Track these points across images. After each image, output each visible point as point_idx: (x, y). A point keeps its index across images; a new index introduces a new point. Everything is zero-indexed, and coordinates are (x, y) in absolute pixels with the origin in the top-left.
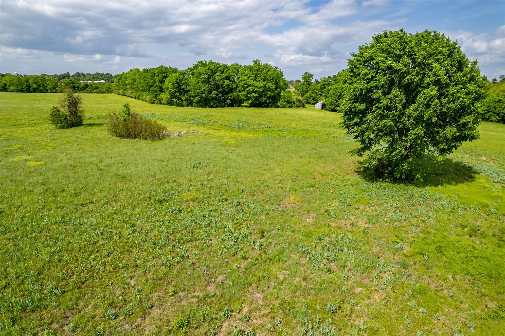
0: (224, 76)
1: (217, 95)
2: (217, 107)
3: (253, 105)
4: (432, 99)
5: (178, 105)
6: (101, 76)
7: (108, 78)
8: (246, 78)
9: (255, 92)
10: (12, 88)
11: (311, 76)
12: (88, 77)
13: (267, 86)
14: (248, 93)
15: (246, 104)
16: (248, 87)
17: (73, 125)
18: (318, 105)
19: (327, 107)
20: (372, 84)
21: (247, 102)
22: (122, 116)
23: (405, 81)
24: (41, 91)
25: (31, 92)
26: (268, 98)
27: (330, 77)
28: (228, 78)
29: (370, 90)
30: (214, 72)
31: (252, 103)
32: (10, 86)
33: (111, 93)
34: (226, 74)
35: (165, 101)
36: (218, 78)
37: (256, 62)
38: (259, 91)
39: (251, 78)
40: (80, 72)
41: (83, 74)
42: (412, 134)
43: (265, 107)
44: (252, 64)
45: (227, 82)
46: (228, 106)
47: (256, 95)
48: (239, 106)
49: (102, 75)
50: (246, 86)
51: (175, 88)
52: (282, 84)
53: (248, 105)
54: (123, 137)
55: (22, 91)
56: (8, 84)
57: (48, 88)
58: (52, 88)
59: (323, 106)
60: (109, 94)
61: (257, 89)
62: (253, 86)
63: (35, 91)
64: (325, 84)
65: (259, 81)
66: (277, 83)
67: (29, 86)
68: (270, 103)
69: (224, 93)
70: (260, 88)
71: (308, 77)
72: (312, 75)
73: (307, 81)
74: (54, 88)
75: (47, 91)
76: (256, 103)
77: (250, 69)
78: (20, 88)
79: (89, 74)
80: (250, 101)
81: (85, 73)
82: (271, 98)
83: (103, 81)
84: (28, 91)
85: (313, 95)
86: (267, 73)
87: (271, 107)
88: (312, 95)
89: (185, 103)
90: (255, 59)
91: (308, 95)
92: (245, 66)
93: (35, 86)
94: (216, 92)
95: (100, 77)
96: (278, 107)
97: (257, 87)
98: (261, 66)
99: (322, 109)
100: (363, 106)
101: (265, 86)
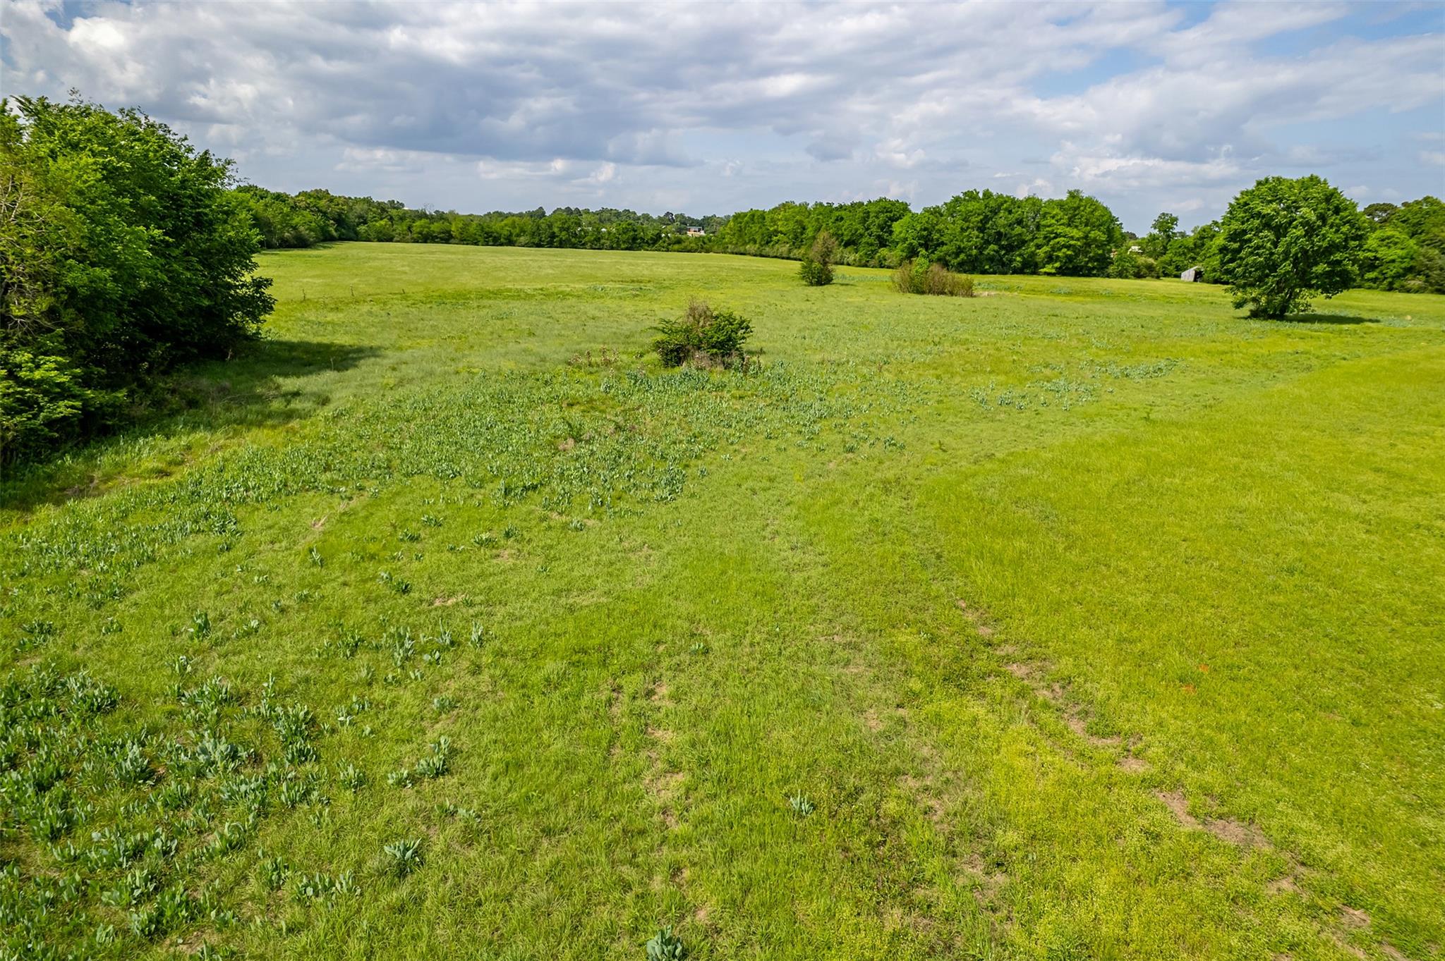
0: (1012, 218)
1: (997, 252)
2: (994, 273)
3: (1061, 272)
4: (1298, 238)
8: (1053, 221)
9: (1068, 247)
10: (523, 239)
11: (1174, 220)
13: (1092, 235)
14: (1053, 249)
15: (1048, 269)
16: (1055, 238)
18: (1189, 274)
19: (1206, 276)
20: (1245, 226)
21: (1050, 266)
23: (1273, 224)
24: (574, 246)
26: (1091, 259)
27: (1215, 223)
28: (1019, 222)
29: (1244, 232)
30: (995, 212)
31: (1060, 268)
32: (518, 235)
34: (1016, 216)
35: (890, 262)
36: (1002, 220)
37: (1073, 195)
38: (1074, 246)
39: (1062, 221)
42: (1281, 270)
43: (1084, 275)
44: (1064, 197)
45: (1018, 229)
46: (1013, 273)
47: (1069, 253)
48: (1034, 273)
50: (1052, 236)
52: (1117, 235)
53: (1053, 271)
55: (539, 245)
57: (586, 239)
58: (595, 239)
59: (1198, 276)
61: (1072, 242)
62: (1064, 237)
63: (562, 245)
64: (1205, 236)
65: (1076, 227)
66: (1110, 232)
67: (553, 236)
68: (1094, 268)
69: (1010, 248)
70: (1078, 239)
71: (1166, 223)
72: (1176, 219)
73: (1165, 231)
74: (598, 240)
75: (583, 246)
76: (1067, 268)
77: (1060, 205)
78: (536, 240)
80: (1057, 265)
82: (1097, 260)
84: (551, 245)
85: (1178, 258)
86: (1092, 212)
87: (1095, 275)
88: (1174, 259)
90: (1072, 189)
91: (1166, 258)
92: (1050, 201)
93: (564, 235)
94: (996, 247)
96: (1108, 276)
97: (1072, 238)
98: (1081, 200)
99: (1195, 280)
100: (1236, 245)
101: (1086, 237)
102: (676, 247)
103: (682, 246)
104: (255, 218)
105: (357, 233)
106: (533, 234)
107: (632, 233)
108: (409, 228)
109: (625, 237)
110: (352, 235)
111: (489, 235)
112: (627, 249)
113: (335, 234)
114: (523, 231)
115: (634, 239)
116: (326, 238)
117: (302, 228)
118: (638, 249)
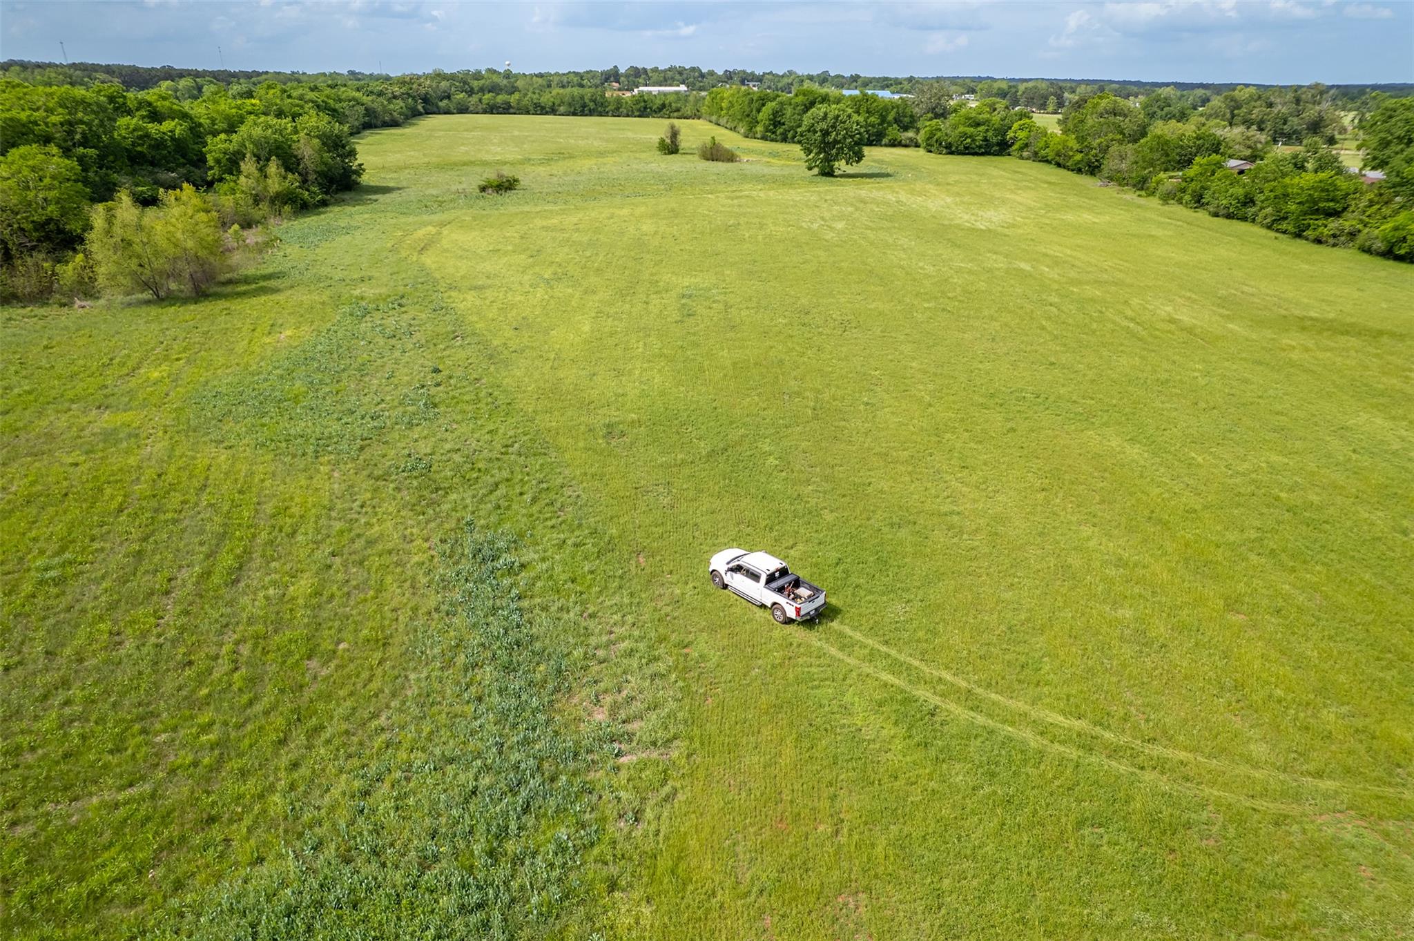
5: (772, 140)
6: (680, 73)
7: (695, 78)
10: (562, 109)
12: (655, 77)
17: (672, 153)
22: (709, 145)
24: (600, 115)
25: (586, 115)
32: (559, 105)
33: (699, 118)
35: (759, 135)
40: (640, 67)
41: (645, 70)
49: (681, 71)
51: (770, 120)
54: (708, 160)
55: (574, 114)
56: (557, 102)
60: (696, 121)
63: (591, 113)
67: (584, 106)
74: (618, 109)
78: (572, 110)
79: (655, 70)
81: (649, 67)
83: (683, 88)
84: (583, 114)
89: (779, 138)
95: (677, 77)
102: (676, 114)
103: (680, 114)
104: (366, 109)
105: (438, 107)
106: (570, 104)
107: (643, 104)
108: (480, 100)
109: (638, 106)
110: (435, 109)
111: (537, 105)
112: (640, 116)
113: (422, 110)
114: (562, 103)
115: (645, 108)
116: (415, 114)
117: (395, 114)
118: (647, 116)
